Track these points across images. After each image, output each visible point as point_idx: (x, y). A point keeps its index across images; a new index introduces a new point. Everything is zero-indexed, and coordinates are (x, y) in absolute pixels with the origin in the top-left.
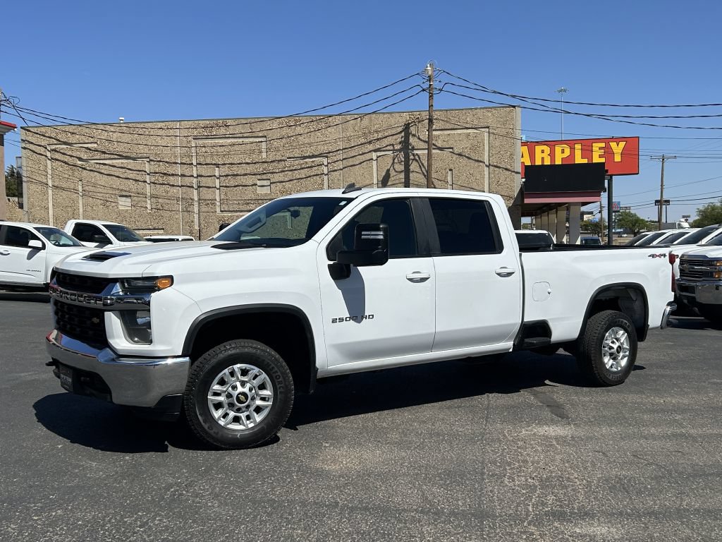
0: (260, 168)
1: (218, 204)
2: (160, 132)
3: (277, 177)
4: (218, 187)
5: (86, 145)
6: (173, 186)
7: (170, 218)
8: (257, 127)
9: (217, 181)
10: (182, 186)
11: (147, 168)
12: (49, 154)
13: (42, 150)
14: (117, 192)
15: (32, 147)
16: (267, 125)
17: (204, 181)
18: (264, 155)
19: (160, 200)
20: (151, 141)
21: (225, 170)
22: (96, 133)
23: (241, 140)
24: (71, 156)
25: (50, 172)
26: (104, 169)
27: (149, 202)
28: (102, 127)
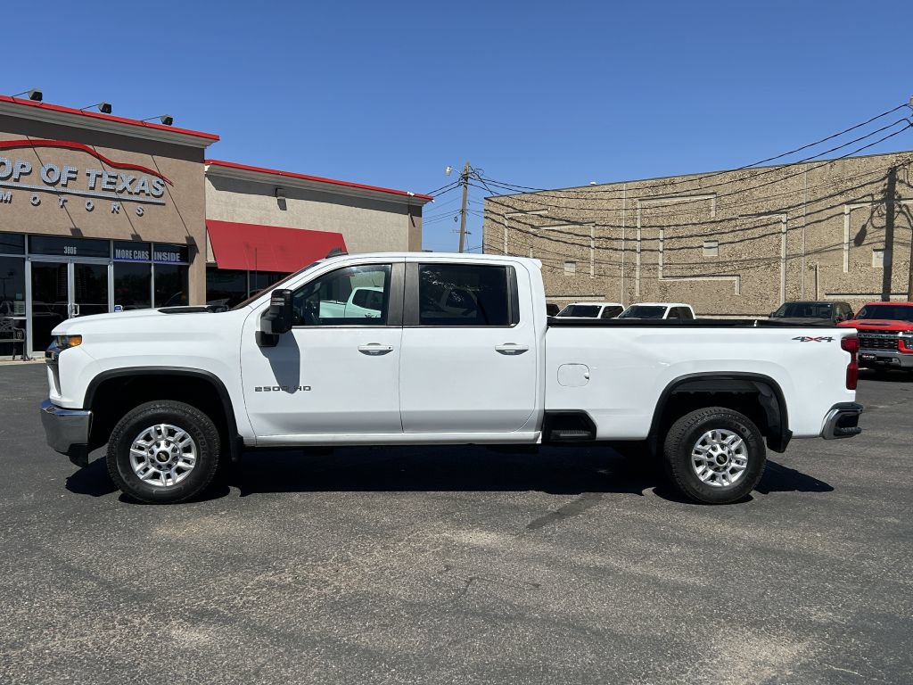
0: (708, 229)
1: (661, 268)
2: (607, 196)
3: (727, 238)
4: (661, 250)
5: (538, 213)
6: (616, 250)
7: (612, 284)
8: (706, 182)
9: (661, 244)
10: (625, 250)
11: (592, 232)
12: (506, 223)
13: (499, 219)
14: (564, 258)
15: (493, 216)
16: (717, 180)
17: (647, 245)
18: (713, 214)
19: (603, 266)
20: (599, 204)
21: (670, 232)
22: (547, 200)
23: (687, 199)
24: (525, 224)
25: (506, 239)
26: (553, 235)
27: (592, 267)
28: (552, 194)
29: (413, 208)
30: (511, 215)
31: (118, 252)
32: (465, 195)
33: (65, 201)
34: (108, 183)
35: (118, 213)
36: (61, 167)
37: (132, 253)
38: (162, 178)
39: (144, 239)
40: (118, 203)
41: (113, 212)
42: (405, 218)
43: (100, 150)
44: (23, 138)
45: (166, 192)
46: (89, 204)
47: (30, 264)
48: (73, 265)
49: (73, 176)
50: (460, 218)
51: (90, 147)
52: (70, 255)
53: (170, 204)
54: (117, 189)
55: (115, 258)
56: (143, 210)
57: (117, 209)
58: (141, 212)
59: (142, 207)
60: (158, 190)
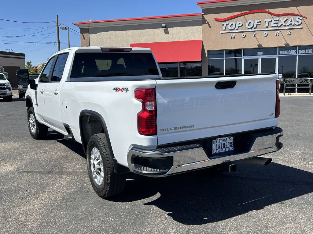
31: (281, 52)
33: (255, 34)
34: (274, 24)
36: (254, 21)
37: (288, 52)
38: (301, 16)
39: (291, 45)
40: (278, 32)
41: (276, 35)
43: (271, 11)
45: (303, 22)
46: (265, 34)
47: (244, 60)
48: (261, 59)
49: (259, 23)
51: (267, 10)
52: (260, 55)
53: (305, 28)
54: (278, 25)
55: (279, 55)
56: (291, 32)
57: (278, 34)
58: (290, 33)
59: (290, 31)
60: (299, 22)
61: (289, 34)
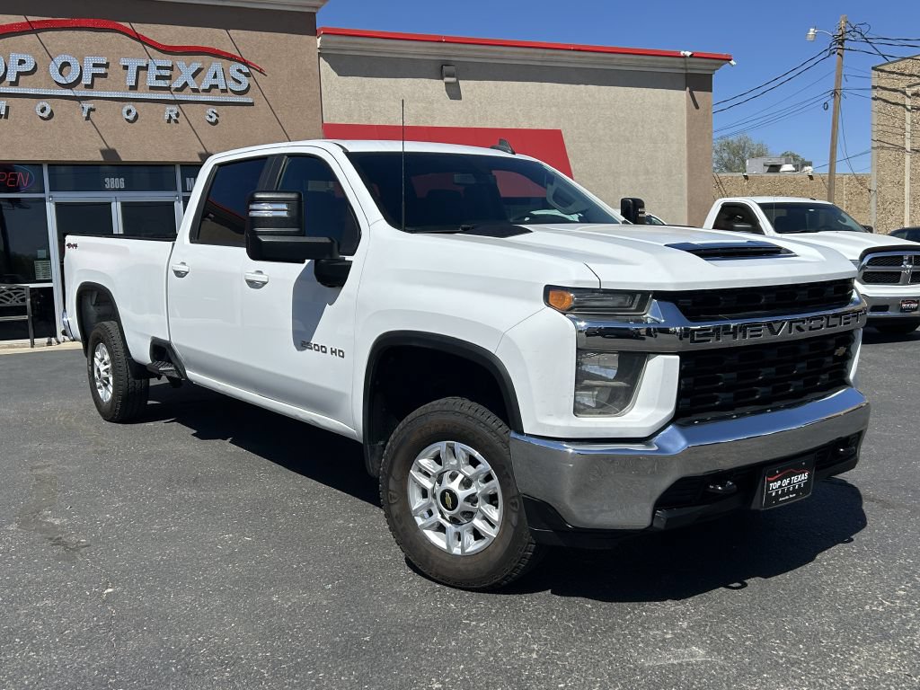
12: (908, 102)
13: (898, 97)
15: (886, 95)
29: (696, 80)
30: (915, 89)
31: (190, 182)
32: (840, 66)
33: (91, 110)
34: (158, 78)
35: (176, 121)
36: (81, 60)
38: (245, 63)
40: (175, 108)
41: (169, 121)
42: (680, 97)
43: (139, 28)
44: (21, 19)
45: (253, 84)
46: (129, 112)
47: (53, 206)
48: (119, 204)
49: (102, 71)
50: (831, 104)
51: (127, 25)
52: (115, 190)
53: (261, 105)
54: (174, 86)
55: (183, 191)
56: (217, 116)
57: (174, 117)
58: (215, 118)
59: (215, 111)
60: (240, 83)
61: (213, 120)
